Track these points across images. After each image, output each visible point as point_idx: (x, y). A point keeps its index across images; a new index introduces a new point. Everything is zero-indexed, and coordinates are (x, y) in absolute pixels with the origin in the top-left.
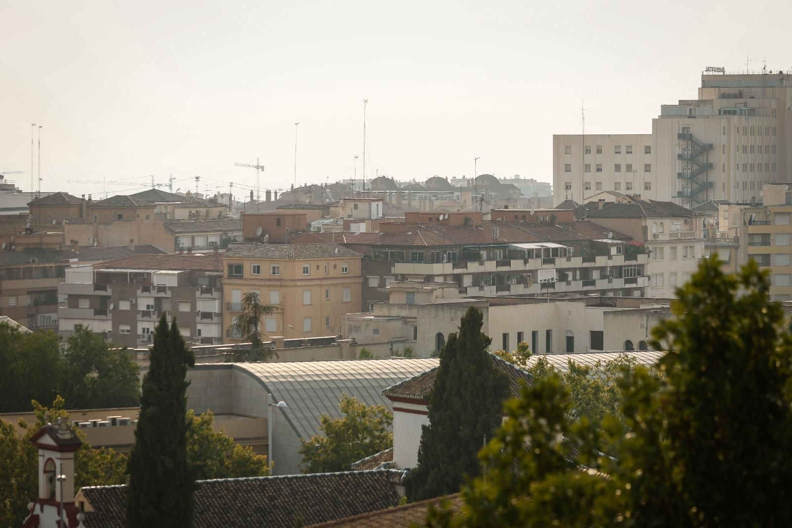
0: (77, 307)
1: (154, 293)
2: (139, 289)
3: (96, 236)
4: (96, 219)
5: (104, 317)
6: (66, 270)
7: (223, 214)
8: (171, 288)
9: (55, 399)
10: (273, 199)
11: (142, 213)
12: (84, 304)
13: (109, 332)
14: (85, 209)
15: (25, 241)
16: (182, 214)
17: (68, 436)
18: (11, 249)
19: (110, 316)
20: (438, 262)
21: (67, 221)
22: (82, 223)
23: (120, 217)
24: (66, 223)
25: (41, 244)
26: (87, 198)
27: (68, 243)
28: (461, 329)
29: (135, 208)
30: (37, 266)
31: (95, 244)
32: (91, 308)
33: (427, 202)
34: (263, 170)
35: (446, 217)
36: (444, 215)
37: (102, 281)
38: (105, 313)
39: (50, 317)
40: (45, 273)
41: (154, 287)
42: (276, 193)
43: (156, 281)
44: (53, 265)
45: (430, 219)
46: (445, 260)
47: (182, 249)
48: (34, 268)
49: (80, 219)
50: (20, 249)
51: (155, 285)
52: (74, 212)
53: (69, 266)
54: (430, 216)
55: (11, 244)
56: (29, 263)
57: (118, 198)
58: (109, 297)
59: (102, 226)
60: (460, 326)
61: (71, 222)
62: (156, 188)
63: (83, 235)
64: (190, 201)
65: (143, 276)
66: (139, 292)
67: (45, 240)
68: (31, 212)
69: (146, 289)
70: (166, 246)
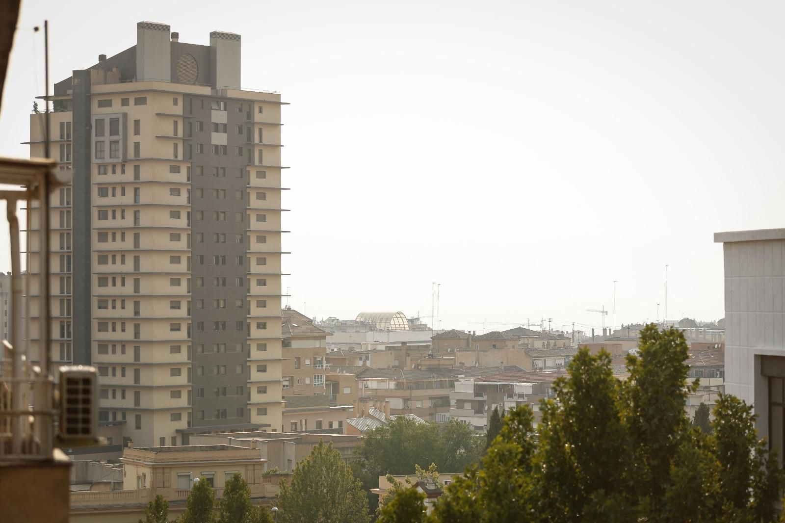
0: (463, 408)
1: (516, 398)
2: (505, 396)
3: (478, 360)
4: (477, 349)
5: (481, 415)
6: (456, 383)
7: (567, 345)
8: (527, 395)
9: (430, 465)
10: (608, 334)
11: (510, 344)
12: (468, 406)
13: (485, 425)
14: (470, 341)
15: (428, 363)
16: (538, 344)
17: (433, 488)
18: (418, 369)
19: (485, 414)
20: (713, 377)
21: (458, 350)
22: (468, 351)
23: (494, 346)
24: (457, 351)
25: (439, 365)
26: (472, 333)
27: (458, 364)
28: (695, 418)
29: (504, 340)
30: (436, 380)
31: (477, 365)
32: (472, 409)
33: (717, 336)
34: (607, 314)
35: (720, 346)
36: (718, 344)
37: (480, 390)
38: (482, 413)
39: (445, 415)
40: (442, 385)
41: (516, 395)
42: (610, 330)
43: (517, 390)
44: (447, 379)
45: (709, 347)
46: (718, 376)
47: (536, 369)
48: (433, 382)
49: (467, 348)
50: (424, 368)
51: (516, 393)
52: (463, 343)
53: (457, 380)
54: (708, 345)
55: (418, 365)
56: (431, 378)
57: (493, 333)
58: (485, 401)
59: (482, 353)
60: (694, 416)
61: (461, 350)
62: (521, 326)
63: (468, 359)
64: (545, 335)
65: (508, 387)
66: (505, 398)
67: (442, 362)
68: (433, 344)
69: (511, 396)
70: (526, 366)
